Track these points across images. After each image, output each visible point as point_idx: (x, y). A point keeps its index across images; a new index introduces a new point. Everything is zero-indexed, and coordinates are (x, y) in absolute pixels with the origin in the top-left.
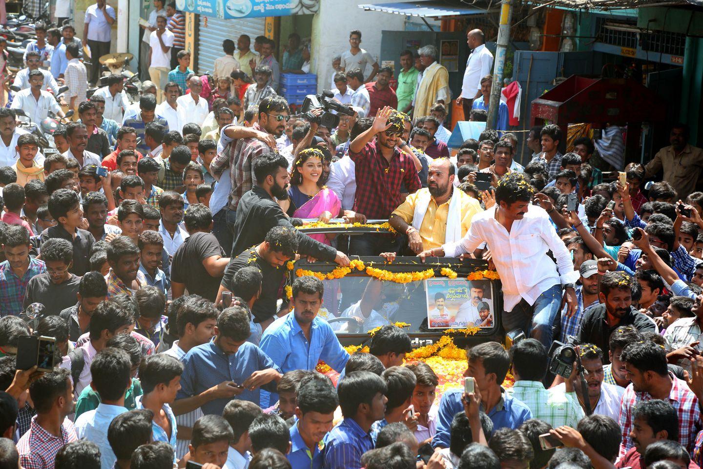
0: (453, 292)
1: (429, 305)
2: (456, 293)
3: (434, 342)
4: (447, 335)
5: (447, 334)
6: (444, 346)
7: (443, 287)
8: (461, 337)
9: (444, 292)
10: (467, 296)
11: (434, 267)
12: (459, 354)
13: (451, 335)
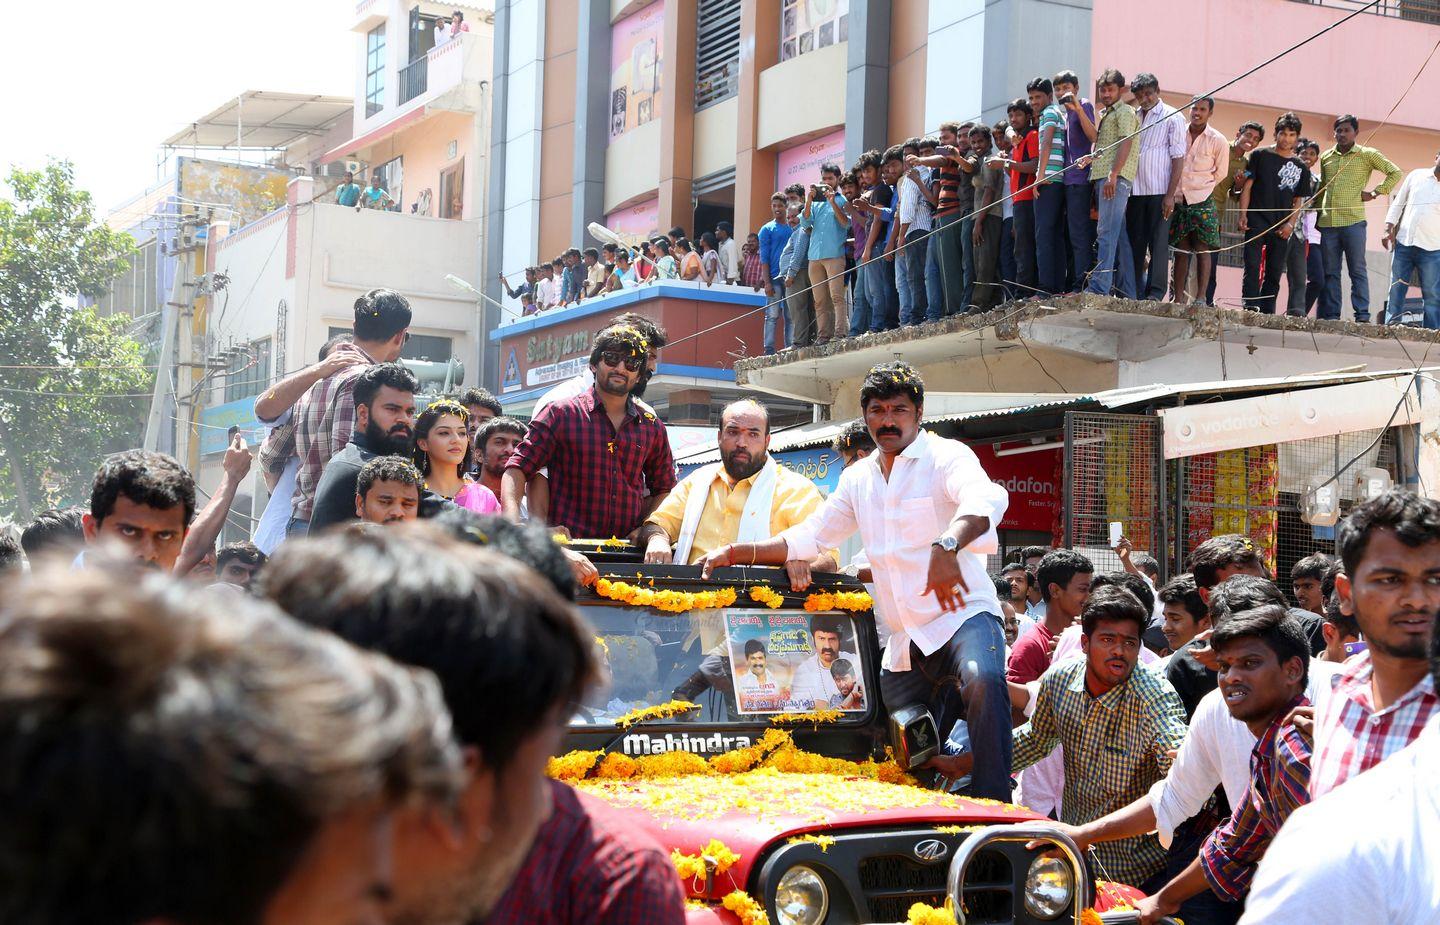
0: (780, 638)
1: (737, 667)
2: (787, 640)
3: (753, 742)
4: (777, 728)
5: (778, 726)
6: (777, 747)
7: (759, 629)
8: (806, 731)
9: (762, 639)
10: (807, 646)
11: (738, 586)
12: (808, 762)
13: (785, 725)
